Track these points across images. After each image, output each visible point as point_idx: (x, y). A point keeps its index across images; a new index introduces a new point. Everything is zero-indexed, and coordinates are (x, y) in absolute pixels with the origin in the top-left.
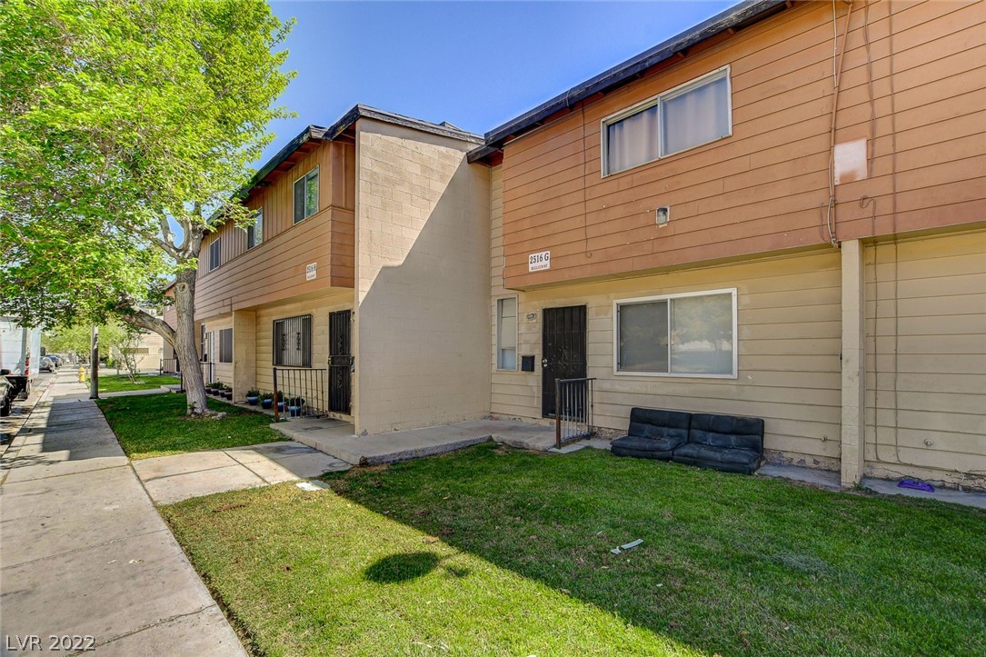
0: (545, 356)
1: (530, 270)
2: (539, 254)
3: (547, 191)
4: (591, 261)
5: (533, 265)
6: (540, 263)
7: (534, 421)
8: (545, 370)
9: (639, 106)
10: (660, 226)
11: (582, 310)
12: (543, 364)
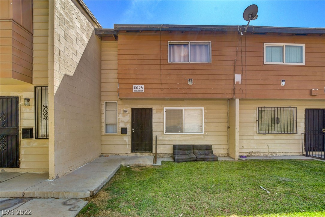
0: (133, 127)
1: (134, 91)
2: (139, 86)
3: (143, 60)
4: (163, 92)
5: (135, 89)
6: (139, 89)
7: (127, 155)
8: (133, 133)
9: (182, 42)
10: (189, 85)
11: (151, 110)
12: (132, 131)
